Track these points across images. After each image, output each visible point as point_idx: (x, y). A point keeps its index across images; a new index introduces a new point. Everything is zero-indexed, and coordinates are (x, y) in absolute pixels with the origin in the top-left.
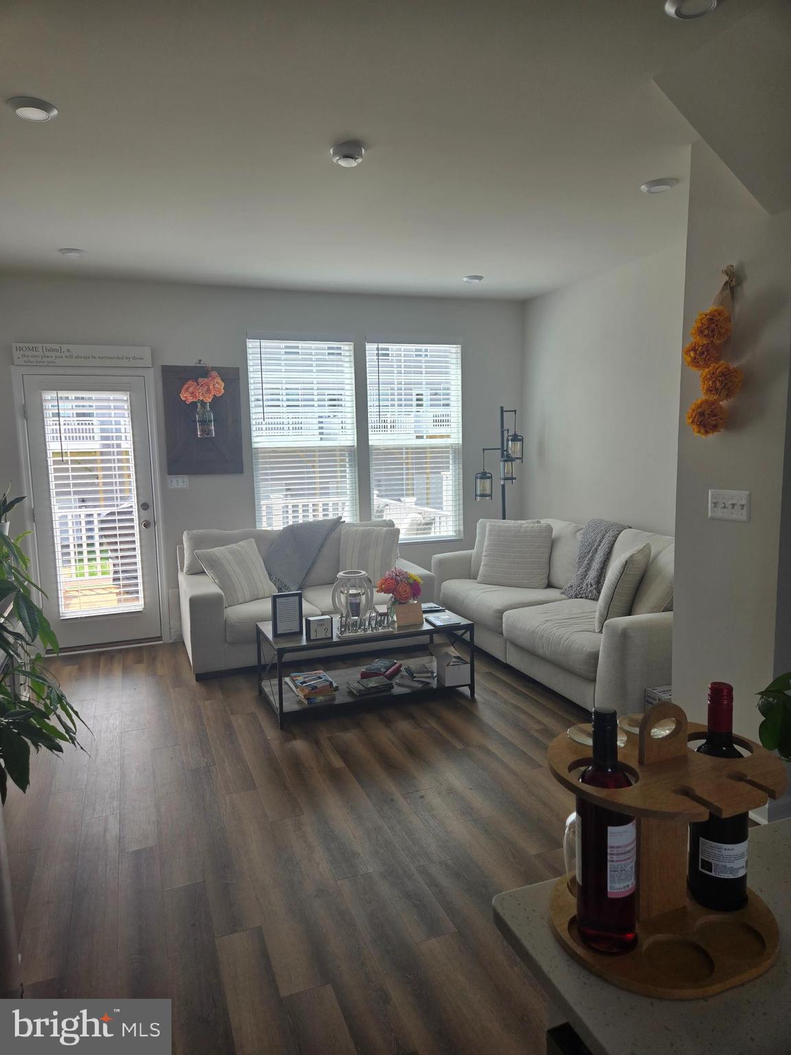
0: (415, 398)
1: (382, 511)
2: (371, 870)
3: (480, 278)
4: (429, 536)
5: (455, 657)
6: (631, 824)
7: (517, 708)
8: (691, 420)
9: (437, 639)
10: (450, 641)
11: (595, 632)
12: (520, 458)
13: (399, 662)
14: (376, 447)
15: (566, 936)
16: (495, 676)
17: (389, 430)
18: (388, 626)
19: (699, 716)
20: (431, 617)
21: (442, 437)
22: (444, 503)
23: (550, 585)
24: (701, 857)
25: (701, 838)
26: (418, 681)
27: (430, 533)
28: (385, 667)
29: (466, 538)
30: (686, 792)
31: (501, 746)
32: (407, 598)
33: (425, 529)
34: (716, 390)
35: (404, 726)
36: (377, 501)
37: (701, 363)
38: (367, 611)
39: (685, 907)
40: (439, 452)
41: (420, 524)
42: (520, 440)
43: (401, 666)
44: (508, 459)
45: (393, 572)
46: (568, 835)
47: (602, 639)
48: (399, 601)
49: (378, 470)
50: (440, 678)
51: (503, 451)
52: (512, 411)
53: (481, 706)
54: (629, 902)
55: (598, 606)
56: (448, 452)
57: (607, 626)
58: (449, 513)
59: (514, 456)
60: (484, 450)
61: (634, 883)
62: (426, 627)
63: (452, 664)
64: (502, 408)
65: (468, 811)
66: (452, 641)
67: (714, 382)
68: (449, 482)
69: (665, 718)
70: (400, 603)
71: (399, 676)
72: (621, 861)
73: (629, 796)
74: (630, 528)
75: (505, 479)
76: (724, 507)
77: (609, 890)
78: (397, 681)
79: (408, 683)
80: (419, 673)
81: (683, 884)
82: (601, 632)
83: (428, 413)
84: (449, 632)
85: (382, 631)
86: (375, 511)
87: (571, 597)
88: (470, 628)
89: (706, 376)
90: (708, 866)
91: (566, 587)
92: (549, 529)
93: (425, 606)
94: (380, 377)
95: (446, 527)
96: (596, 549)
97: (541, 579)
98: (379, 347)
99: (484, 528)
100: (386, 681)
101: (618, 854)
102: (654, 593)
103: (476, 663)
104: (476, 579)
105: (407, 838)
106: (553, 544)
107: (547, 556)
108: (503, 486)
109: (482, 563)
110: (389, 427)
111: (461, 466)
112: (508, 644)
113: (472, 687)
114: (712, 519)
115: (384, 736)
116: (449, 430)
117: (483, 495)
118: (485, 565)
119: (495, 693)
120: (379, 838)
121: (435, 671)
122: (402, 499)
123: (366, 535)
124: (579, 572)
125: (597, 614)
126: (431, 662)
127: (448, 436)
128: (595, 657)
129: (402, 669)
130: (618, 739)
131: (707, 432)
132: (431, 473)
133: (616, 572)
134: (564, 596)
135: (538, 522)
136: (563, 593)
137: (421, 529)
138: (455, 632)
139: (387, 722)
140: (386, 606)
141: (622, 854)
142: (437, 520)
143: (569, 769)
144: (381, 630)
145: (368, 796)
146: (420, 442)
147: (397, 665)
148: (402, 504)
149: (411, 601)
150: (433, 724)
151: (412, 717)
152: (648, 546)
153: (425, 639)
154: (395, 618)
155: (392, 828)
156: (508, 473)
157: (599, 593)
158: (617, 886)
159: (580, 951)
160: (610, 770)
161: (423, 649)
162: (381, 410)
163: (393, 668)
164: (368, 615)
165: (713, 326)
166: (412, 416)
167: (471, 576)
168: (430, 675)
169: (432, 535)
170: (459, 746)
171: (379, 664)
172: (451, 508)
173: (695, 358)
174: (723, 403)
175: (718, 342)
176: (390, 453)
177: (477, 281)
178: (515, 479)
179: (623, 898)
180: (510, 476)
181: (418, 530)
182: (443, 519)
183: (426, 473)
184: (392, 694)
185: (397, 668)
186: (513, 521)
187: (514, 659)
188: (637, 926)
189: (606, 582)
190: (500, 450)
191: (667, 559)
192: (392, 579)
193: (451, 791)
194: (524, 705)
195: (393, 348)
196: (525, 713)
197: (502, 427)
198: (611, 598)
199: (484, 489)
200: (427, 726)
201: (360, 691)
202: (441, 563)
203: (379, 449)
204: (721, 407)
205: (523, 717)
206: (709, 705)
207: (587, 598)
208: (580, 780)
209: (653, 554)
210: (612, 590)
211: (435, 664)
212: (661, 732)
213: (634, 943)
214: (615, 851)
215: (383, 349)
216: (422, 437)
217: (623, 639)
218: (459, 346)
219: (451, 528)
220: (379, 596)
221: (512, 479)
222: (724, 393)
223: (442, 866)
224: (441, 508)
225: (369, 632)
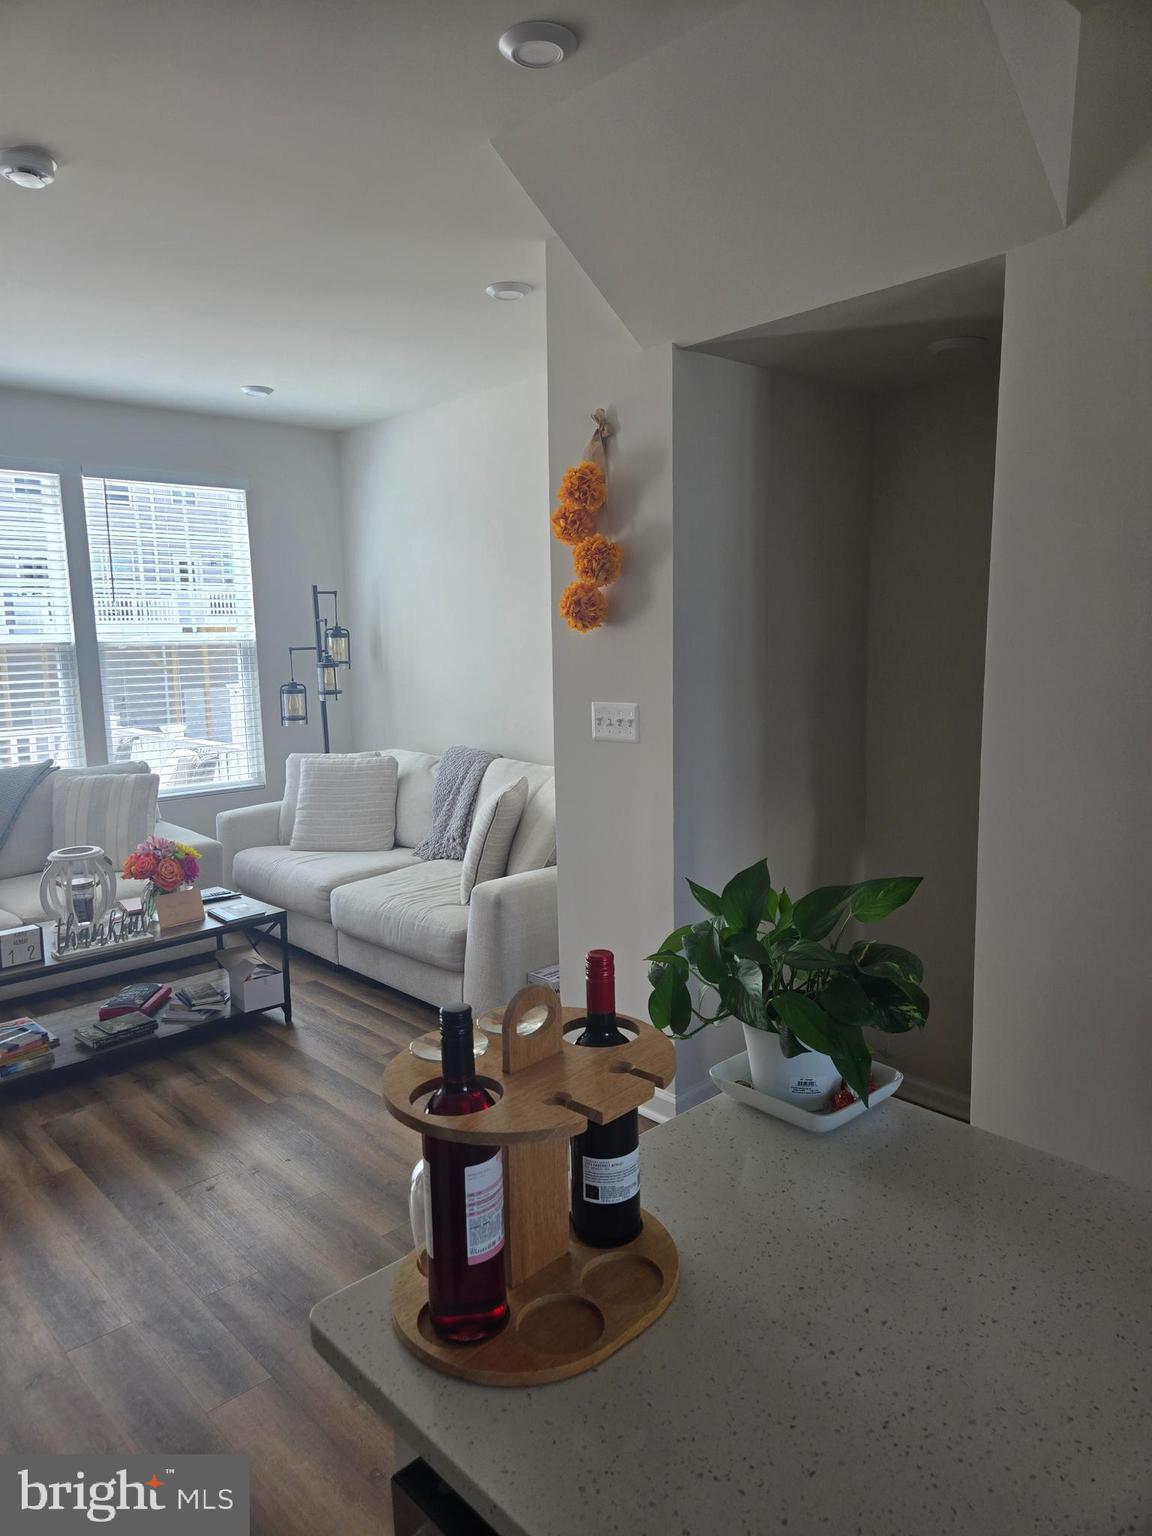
0: (177, 569)
1: (128, 748)
2: (125, 1321)
3: (268, 390)
4: (211, 783)
5: (259, 966)
6: (495, 1157)
7: (355, 1027)
8: (565, 611)
9: (229, 942)
10: (250, 941)
11: (460, 904)
12: (346, 662)
13: (166, 986)
14: (112, 645)
15: (415, 1336)
16: (322, 986)
17: (135, 617)
18: (145, 931)
19: (575, 998)
20: (216, 909)
21: (223, 630)
22: (234, 732)
23: (397, 845)
24: (585, 1182)
25: (584, 1157)
26: (199, 1011)
27: (211, 779)
28: (142, 997)
29: (271, 785)
30: (562, 1100)
31: (333, 1087)
32: (176, 883)
33: (203, 773)
34: (593, 571)
35: (179, 1084)
36: (117, 731)
37: (574, 535)
38: (104, 911)
39: (568, 1254)
40: (220, 654)
41: (194, 766)
42: (344, 636)
43: (169, 991)
44: (328, 663)
45: (148, 844)
46: (416, 1192)
47: (470, 914)
48: (162, 888)
49: (115, 682)
50: (235, 1001)
51: (320, 651)
52: (331, 593)
53: (301, 1033)
54: (496, 1265)
55: (464, 868)
56: (234, 654)
57: (476, 894)
58: (241, 748)
59: (337, 659)
60: (291, 649)
61: (502, 1237)
62: (210, 924)
63: (253, 977)
64: (315, 587)
65: (286, 1196)
66: (253, 942)
67: (589, 561)
68: (239, 701)
69: (533, 1007)
70: (165, 893)
71: (168, 1007)
72: (484, 1211)
73: (492, 1120)
74: (502, 757)
75: (327, 693)
76: (610, 724)
77: (469, 1255)
78: (164, 1016)
79: (183, 1017)
80: (201, 998)
81: (564, 1224)
82: (468, 903)
83: (203, 593)
84: (248, 928)
85: (134, 939)
86: (115, 749)
87: (427, 859)
88: (280, 919)
89: (580, 553)
90: (594, 1192)
91: (420, 844)
92: (393, 763)
93: (206, 893)
94: (111, 533)
95: (239, 767)
96: (459, 788)
97: (387, 836)
98: (107, 483)
99: (297, 766)
100: (145, 1018)
101: (479, 1203)
102: (534, 844)
103: (292, 971)
104: (288, 844)
105: (187, 1256)
106: (399, 784)
107: (393, 802)
108: (323, 704)
109: (297, 820)
110: (135, 613)
111: (256, 674)
112: (340, 937)
113: (286, 1007)
114: (597, 740)
115: (144, 1106)
116: (233, 620)
117: (293, 718)
118: (301, 823)
119: (323, 1010)
120: (139, 1268)
121: (228, 991)
122: (162, 728)
123: (100, 787)
124: (437, 823)
125: (463, 880)
126: (221, 977)
127: (233, 630)
128: (461, 940)
129: (172, 995)
130: (475, 1044)
131: (584, 626)
132: (212, 685)
133: (485, 818)
134: (418, 858)
135: (378, 755)
136: (416, 854)
137: (197, 774)
138: (257, 927)
139: (148, 1084)
140: (139, 899)
141: (484, 1201)
142: (223, 757)
143: (411, 1098)
144: (131, 939)
145: (119, 1207)
146: (188, 638)
147: (162, 991)
148: (163, 736)
149: (183, 888)
150: (226, 1073)
151: (191, 1068)
152: (524, 780)
153: (210, 944)
154: (156, 917)
155: (159, 1248)
156: (329, 684)
157: (465, 849)
158: (480, 1247)
159: (433, 1350)
160: (465, 1089)
161: (207, 961)
162: (115, 586)
163: (157, 996)
164: (107, 917)
165: (585, 486)
166: (174, 596)
167: (280, 840)
168: (219, 998)
169: (216, 781)
170: (268, 1099)
171: (130, 993)
172: (243, 739)
173: (566, 529)
174: (602, 589)
175: (592, 508)
176: (137, 656)
177: (263, 395)
178: (340, 692)
179: (488, 1261)
180: (332, 688)
181: (191, 775)
182: (232, 756)
183: (203, 686)
184: (157, 1038)
185: (163, 995)
186: (340, 755)
187: (349, 958)
188: (509, 1295)
189: (472, 834)
190: (315, 651)
191: (547, 796)
192: (147, 855)
193: (258, 1169)
194: (366, 1022)
195: (134, 487)
196: (368, 1033)
197: (317, 616)
198: (481, 854)
199: (294, 709)
200: (215, 1078)
201: (98, 1041)
202: (231, 823)
203: (116, 649)
204: (600, 594)
205: (366, 1040)
206: (587, 981)
207: (448, 857)
208: (427, 1111)
209: (530, 791)
210: (481, 844)
211: (227, 981)
212: (530, 1026)
213: (506, 1317)
214: (476, 1199)
215: (114, 488)
216: (189, 630)
217: (497, 908)
218: (241, 491)
219: (245, 770)
220: (125, 885)
221: (335, 692)
222: (602, 576)
223: (244, 1286)
224: (229, 740)
225: (111, 943)
